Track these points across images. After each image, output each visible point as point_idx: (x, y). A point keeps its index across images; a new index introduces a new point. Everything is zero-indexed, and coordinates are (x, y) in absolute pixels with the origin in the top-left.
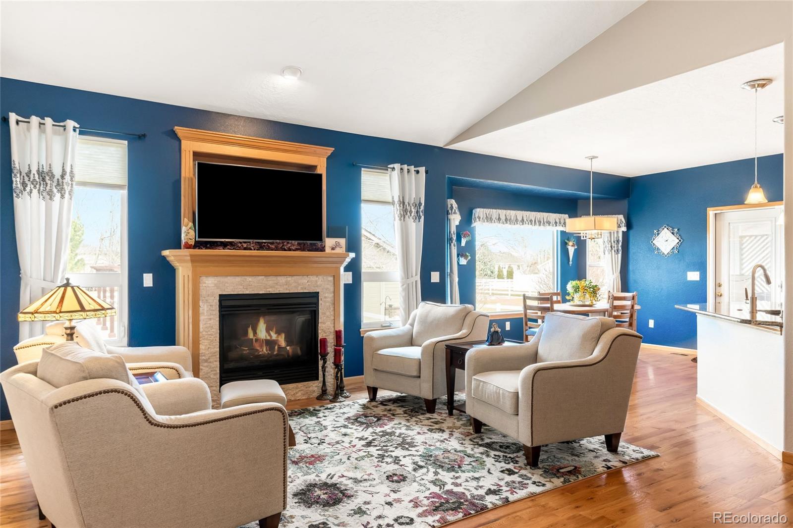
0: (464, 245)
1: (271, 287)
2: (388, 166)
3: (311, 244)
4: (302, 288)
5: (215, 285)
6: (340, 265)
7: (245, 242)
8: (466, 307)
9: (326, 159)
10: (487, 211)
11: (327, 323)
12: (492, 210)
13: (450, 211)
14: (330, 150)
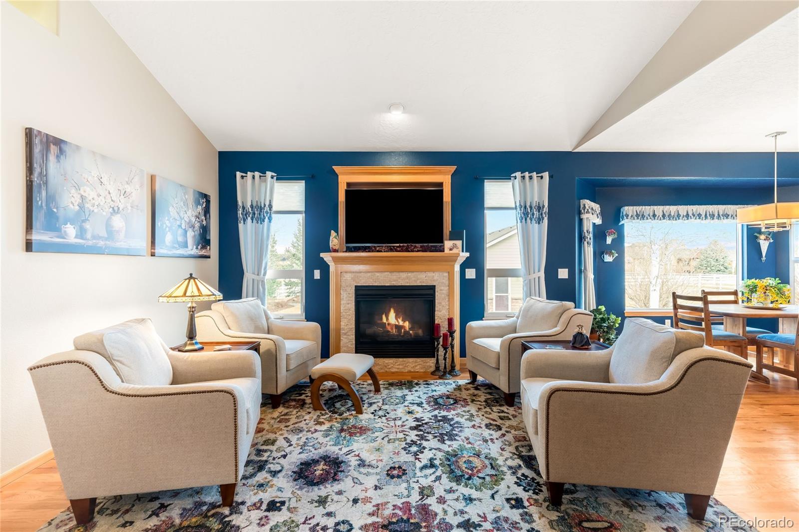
0: (610, 243)
1: (394, 281)
2: (512, 176)
3: (431, 246)
4: (420, 282)
5: (352, 278)
6: (454, 263)
7: (378, 246)
8: (562, 305)
9: (450, 176)
10: (639, 209)
11: (442, 311)
12: (644, 207)
13: (583, 211)
14: (453, 168)
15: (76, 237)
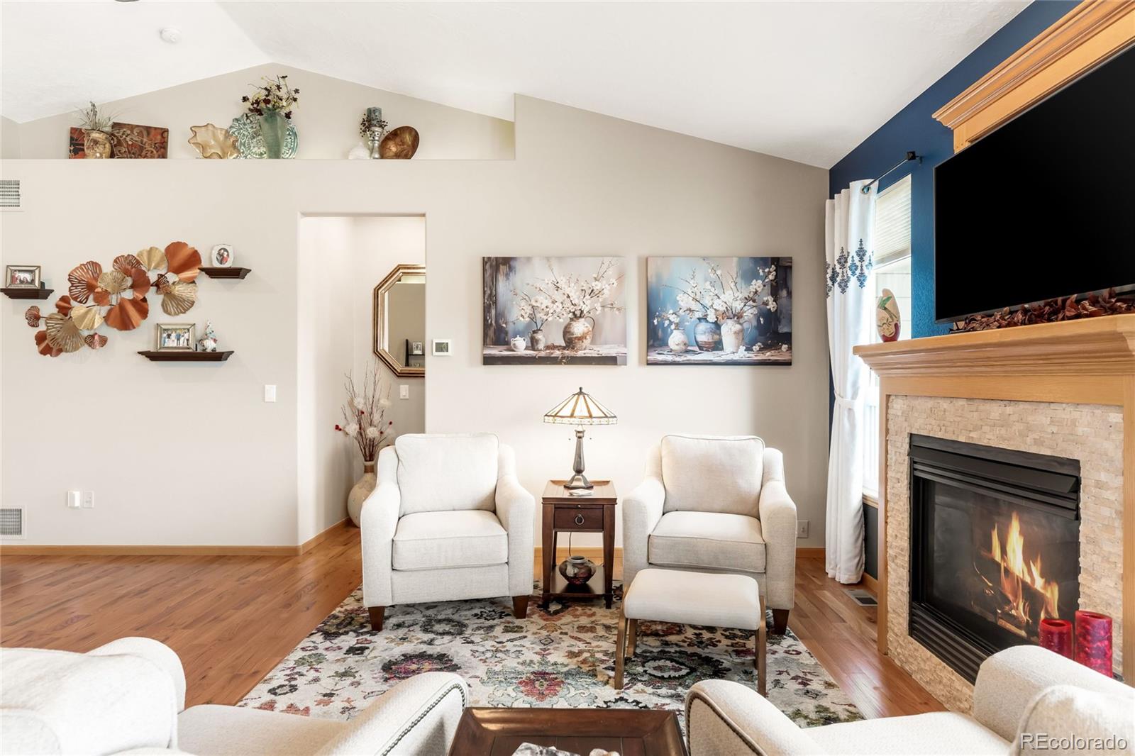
4: (1037, 442)
5: (904, 413)
15: (527, 348)
